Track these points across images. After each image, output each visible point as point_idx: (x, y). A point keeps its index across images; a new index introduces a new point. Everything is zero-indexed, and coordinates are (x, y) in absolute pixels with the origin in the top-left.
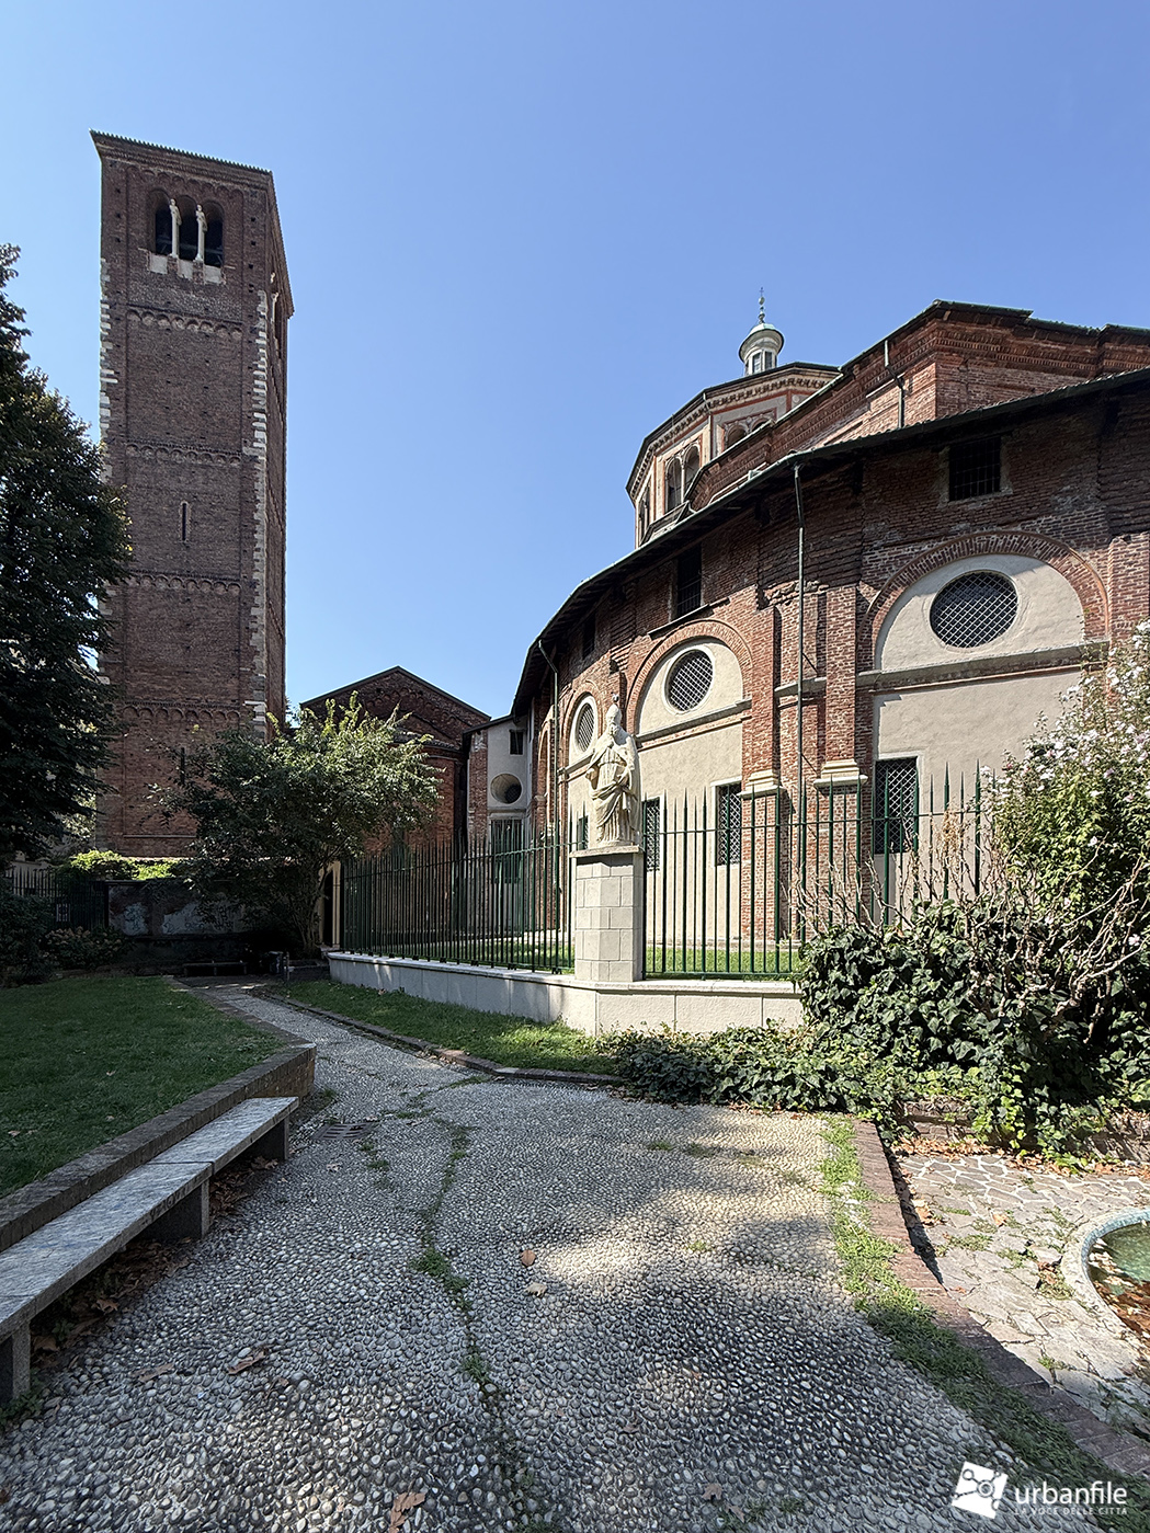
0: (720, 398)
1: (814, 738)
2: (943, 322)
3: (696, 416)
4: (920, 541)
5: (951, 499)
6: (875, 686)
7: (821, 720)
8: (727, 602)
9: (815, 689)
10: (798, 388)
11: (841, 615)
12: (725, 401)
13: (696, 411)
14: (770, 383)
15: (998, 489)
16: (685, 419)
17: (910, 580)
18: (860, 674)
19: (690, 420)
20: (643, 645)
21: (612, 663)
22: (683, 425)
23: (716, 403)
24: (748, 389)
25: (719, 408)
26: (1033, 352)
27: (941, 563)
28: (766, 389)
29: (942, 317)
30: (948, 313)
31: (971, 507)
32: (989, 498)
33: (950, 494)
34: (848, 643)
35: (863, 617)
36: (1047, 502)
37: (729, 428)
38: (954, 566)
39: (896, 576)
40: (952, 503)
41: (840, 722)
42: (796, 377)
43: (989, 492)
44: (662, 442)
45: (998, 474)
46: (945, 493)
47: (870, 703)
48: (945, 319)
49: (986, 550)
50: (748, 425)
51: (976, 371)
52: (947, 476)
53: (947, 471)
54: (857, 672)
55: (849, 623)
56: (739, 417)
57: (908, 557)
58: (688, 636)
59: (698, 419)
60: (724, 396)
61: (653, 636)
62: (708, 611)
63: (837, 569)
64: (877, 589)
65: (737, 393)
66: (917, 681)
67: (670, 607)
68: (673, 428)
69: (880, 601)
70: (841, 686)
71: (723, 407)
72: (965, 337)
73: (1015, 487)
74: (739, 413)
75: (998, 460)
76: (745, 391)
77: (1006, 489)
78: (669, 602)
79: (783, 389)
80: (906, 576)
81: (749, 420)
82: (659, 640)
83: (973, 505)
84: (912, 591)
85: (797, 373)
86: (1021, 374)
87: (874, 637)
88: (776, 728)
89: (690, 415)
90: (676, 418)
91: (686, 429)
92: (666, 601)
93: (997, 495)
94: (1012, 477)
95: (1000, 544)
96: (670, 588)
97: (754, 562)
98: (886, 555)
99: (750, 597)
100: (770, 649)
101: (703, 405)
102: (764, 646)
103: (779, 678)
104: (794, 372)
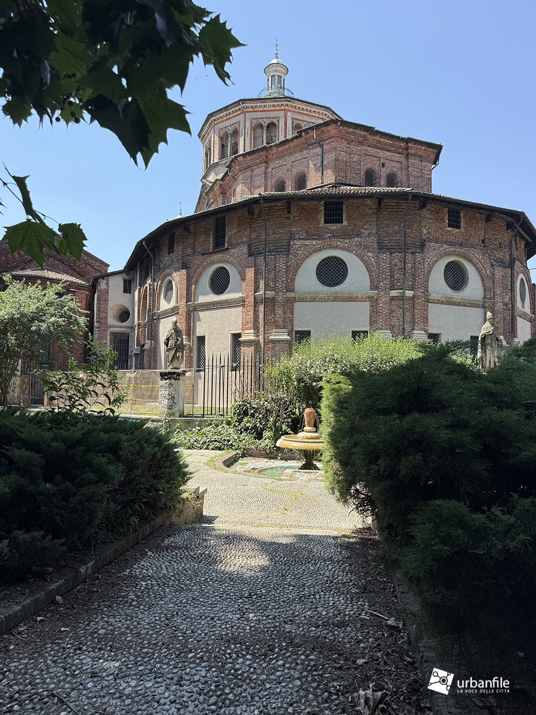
0: (249, 105)
1: (271, 318)
2: (337, 126)
3: (236, 111)
4: (312, 239)
5: (325, 223)
6: (295, 298)
7: (273, 310)
8: (236, 248)
9: (271, 297)
10: (291, 109)
11: (281, 266)
12: (252, 107)
13: (237, 108)
14: (276, 104)
15: (342, 222)
16: (230, 111)
17: (308, 255)
18: (289, 293)
19: (233, 112)
20: (198, 258)
22: (230, 114)
23: (247, 107)
24: (265, 104)
25: (249, 110)
26: (379, 142)
27: (320, 250)
28: (274, 106)
29: (337, 124)
30: (339, 123)
31: (332, 228)
32: (338, 226)
33: (325, 220)
34: (284, 279)
35: (290, 268)
36: (359, 231)
37: (255, 122)
38: (324, 252)
39: (302, 252)
40: (325, 225)
41: (280, 313)
42: (289, 104)
43: (339, 223)
44: (218, 119)
45: (342, 216)
46: (323, 220)
47: (293, 306)
48: (339, 125)
49: (336, 247)
50: (265, 122)
51: (354, 148)
52: (323, 213)
53: (323, 211)
54: (287, 292)
55: (284, 270)
56: (260, 117)
57: (308, 246)
58: (219, 259)
59: (238, 113)
60: (252, 105)
61: (203, 255)
62: (228, 250)
63: (281, 244)
64: (296, 257)
65: (258, 105)
66: (311, 298)
67: (211, 242)
68: (224, 113)
69: (297, 262)
70: (281, 297)
71: (251, 110)
72: (348, 133)
73: (348, 223)
74: (260, 115)
75: (342, 210)
76: (262, 104)
77: (345, 223)
78: (211, 240)
79: (283, 108)
80: (306, 253)
81: (265, 120)
83: (333, 227)
84: (309, 260)
85: (290, 101)
86: (374, 150)
87: (294, 277)
88: (255, 311)
89: (233, 109)
91: (231, 116)
92: (210, 238)
93: (342, 224)
94: (348, 218)
95: (341, 246)
96: (212, 233)
97: (247, 233)
98: (299, 243)
99: (245, 249)
100: (253, 276)
101: (240, 107)
102: (250, 273)
103: (256, 289)
104: (288, 101)
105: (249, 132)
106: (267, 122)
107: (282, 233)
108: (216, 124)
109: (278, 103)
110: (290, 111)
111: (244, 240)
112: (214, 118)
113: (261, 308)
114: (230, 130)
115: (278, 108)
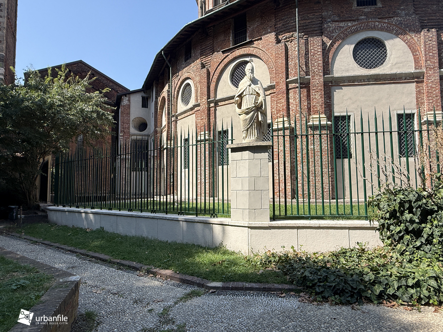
1: (306, 104)
4: (347, 21)
5: (358, 6)
6: (331, 82)
7: (308, 96)
8: (261, 39)
9: (305, 81)
11: (316, 49)
15: (376, 5)
17: (344, 37)
18: (325, 76)
20: (218, 56)
21: (202, 64)
32: (372, 8)
33: (358, 2)
34: (320, 62)
35: (325, 51)
36: (395, 12)
38: (361, 33)
39: (338, 35)
40: (358, 8)
41: (317, 97)
43: (373, 5)
46: (355, 3)
47: (330, 89)
54: (324, 75)
55: (319, 53)
57: (342, 28)
58: (241, 53)
61: (223, 52)
62: (251, 42)
64: (330, 39)
66: (349, 81)
69: (332, 45)
70: (317, 81)
73: (382, 4)
77: (379, 5)
80: (342, 35)
82: (226, 54)
83: (366, 9)
84: (344, 42)
87: (330, 60)
88: (288, 99)
95: (380, 26)
97: (273, 22)
98: (332, 25)
99: (271, 38)
100: (284, 62)
102: (280, 60)
107: (312, 18)
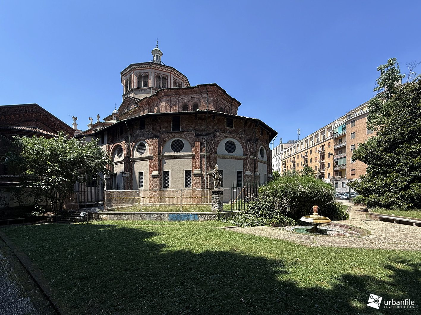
3: (147, 67)
4: (223, 133)
8: (188, 132)
9: (208, 155)
10: (173, 73)
11: (212, 142)
12: (156, 67)
13: (148, 65)
14: (167, 69)
16: (144, 66)
19: (146, 67)
22: (144, 67)
23: (154, 67)
24: (162, 67)
25: (154, 68)
27: (226, 137)
28: (166, 69)
30: (216, 86)
31: (229, 129)
37: (157, 74)
38: (228, 139)
39: (220, 138)
40: (227, 127)
42: (173, 71)
44: (136, 68)
45: (233, 125)
46: (226, 125)
49: (232, 137)
50: (161, 76)
53: (226, 122)
54: (215, 154)
55: (213, 144)
56: (159, 73)
57: (222, 135)
59: (148, 68)
60: (156, 66)
62: (183, 132)
65: (159, 67)
66: (223, 157)
67: (172, 127)
68: (141, 66)
70: (212, 156)
71: (155, 68)
76: (161, 67)
77: (234, 128)
79: (169, 72)
81: (161, 75)
85: (173, 70)
89: (146, 65)
90: (142, 64)
91: (144, 68)
92: (170, 125)
95: (234, 137)
96: (171, 123)
97: (194, 125)
98: (219, 133)
99: (194, 133)
100: (199, 145)
101: (150, 65)
102: (198, 144)
103: (201, 151)
104: (172, 69)
105: (154, 78)
106: (162, 76)
107: (211, 128)
108: (135, 70)
109: (168, 69)
110: (172, 74)
111: (192, 129)
112: (134, 67)
113: (204, 160)
114: (143, 75)
115: (167, 71)
